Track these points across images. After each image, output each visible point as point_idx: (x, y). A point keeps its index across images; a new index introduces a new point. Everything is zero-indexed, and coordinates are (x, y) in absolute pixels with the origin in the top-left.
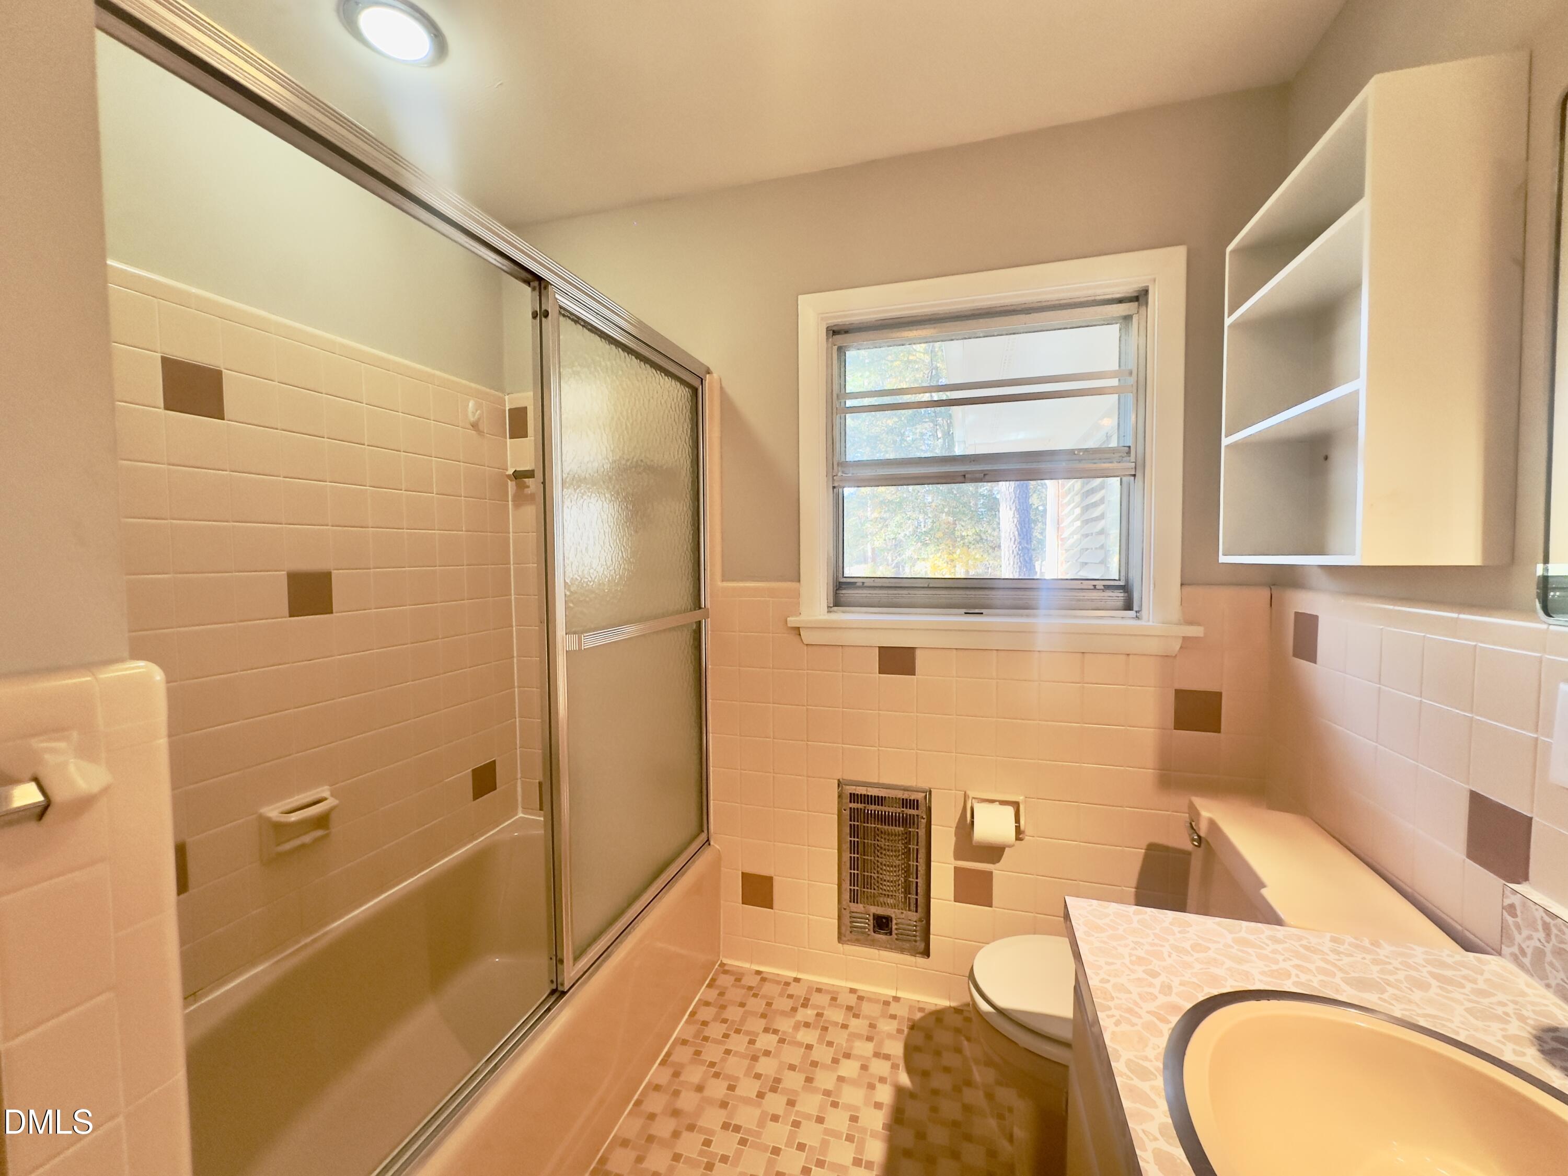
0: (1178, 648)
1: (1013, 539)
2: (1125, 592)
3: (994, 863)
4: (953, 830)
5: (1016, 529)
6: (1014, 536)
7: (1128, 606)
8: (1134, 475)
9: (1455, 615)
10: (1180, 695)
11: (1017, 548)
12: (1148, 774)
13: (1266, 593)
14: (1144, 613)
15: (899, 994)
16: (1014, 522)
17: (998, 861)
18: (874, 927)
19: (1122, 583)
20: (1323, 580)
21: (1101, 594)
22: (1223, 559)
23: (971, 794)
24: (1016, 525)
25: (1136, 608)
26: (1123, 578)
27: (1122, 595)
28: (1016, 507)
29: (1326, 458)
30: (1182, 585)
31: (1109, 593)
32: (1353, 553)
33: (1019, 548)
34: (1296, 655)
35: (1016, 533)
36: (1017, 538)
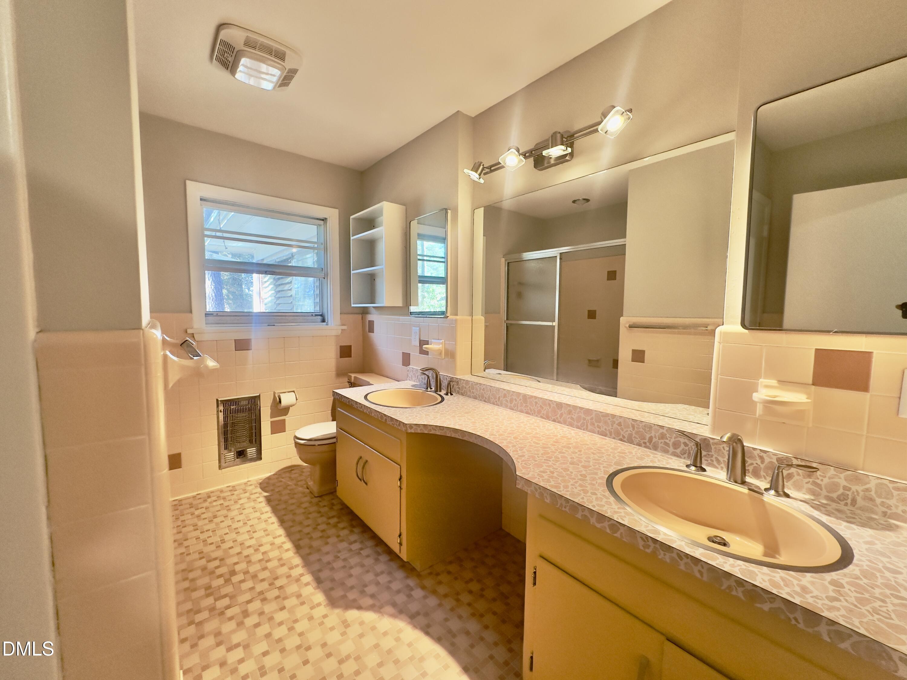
0: (340, 333)
1: (212, 298)
2: (322, 317)
3: (286, 415)
4: (270, 408)
5: (213, 292)
6: (212, 296)
7: (323, 321)
8: (324, 278)
9: (398, 317)
10: (341, 347)
11: (215, 303)
12: (334, 373)
13: (361, 316)
14: (329, 323)
15: (249, 480)
16: (211, 288)
17: (287, 414)
18: (237, 456)
19: (321, 314)
20: (373, 311)
21: (314, 317)
22: (353, 305)
23: (277, 392)
24: (213, 290)
25: (326, 322)
26: (321, 312)
27: (320, 317)
28: (213, 279)
29: (374, 280)
30: (340, 313)
31: (317, 317)
32: (383, 303)
33: (216, 303)
34: (369, 332)
35: (214, 294)
36: (214, 297)
